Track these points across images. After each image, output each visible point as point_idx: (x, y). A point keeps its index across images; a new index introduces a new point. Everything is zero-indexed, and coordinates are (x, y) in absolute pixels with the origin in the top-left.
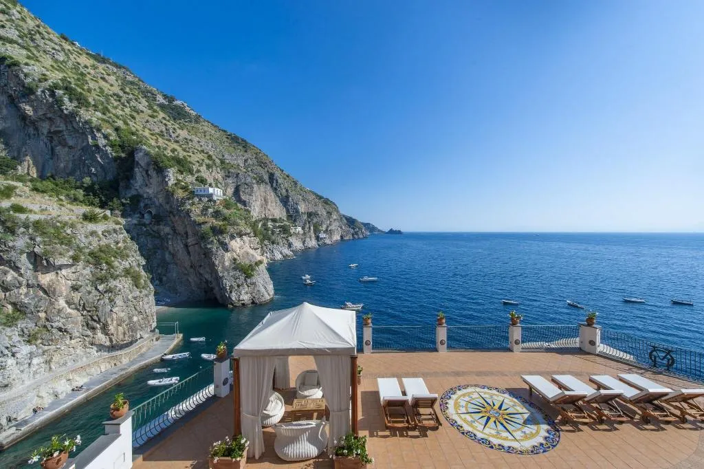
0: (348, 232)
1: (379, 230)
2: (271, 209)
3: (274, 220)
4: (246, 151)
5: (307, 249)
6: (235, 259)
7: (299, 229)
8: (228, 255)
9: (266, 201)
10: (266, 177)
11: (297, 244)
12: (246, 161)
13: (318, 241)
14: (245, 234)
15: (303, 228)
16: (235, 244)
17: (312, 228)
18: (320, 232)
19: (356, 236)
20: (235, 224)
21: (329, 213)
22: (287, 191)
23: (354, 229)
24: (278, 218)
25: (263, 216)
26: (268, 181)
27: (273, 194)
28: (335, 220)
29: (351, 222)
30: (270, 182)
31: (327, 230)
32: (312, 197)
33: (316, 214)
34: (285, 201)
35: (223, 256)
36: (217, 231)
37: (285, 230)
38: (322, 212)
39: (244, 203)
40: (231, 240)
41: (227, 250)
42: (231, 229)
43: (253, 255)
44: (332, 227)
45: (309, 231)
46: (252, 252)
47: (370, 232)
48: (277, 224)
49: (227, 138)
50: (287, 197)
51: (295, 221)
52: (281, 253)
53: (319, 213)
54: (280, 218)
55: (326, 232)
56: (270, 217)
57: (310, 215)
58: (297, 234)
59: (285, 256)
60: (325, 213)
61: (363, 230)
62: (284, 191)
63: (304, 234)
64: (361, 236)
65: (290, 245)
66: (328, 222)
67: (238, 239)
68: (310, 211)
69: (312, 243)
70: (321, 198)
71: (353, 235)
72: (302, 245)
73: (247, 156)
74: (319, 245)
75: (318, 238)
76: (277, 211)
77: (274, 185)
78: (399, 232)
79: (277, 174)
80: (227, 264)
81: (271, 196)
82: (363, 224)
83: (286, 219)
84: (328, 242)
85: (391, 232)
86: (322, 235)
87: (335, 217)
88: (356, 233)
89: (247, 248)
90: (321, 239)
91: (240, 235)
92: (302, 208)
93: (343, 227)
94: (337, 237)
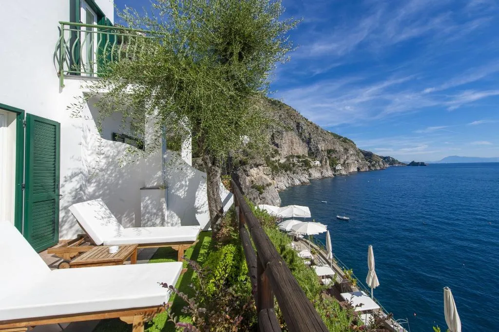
0: (364, 165)
1: (399, 163)
2: (296, 149)
3: (298, 157)
4: (280, 109)
5: (324, 178)
6: (252, 181)
7: (318, 163)
8: (248, 179)
9: (292, 143)
10: (295, 126)
11: (316, 174)
12: (280, 116)
13: (335, 172)
14: (260, 165)
15: (321, 162)
16: (254, 171)
17: (328, 162)
18: (336, 164)
19: (373, 168)
20: (253, 158)
21: (346, 150)
22: (310, 134)
23: (370, 162)
24: (301, 155)
25: (290, 154)
26: (296, 128)
27: (297, 138)
28: (351, 155)
29: (368, 156)
30: (297, 129)
31: (344, 163)
32: (330, 137)
33: (334, 151)
34: (308, 142)
35: (245, 179)
36: (243, 163)
37: (306, 164)
38: (339, 148)
39: (277, 145)
40: (251, 168)
41: (248, 176)
42: (250, 162)
43: (265, 179)
44: (349, 161)
45: (326, 165)
46: (265, 176)
47: (389, 164)
48: (300, 160)
49: (269, 102)
50: (310, 139)
51: (316, 156)
52: (300, 180)
53: (338, 150)
54: (303, 155)
55: (343, 164)
56: (296, 155)
57: (329, 152)
58: (315, 167)
59: (303, 183)
60: (342, 150)
61: (381, 163)
62: (307, 134)
63: (322, 166)
64: (378, 168)
65: (310, 175)
66: (346, 157)
67: (255, 169)
68: (329, 148)
69: (329, 173)
70: (340, 137)
71: (369, 167)
72: (320, 175)
73: (281, 112)
74: (335, 175)
75: (334, 170)
76: (301, 149)
77: (300, 130)
78: (423, 164)
79: (302, 122)
80: (248, 184)
81: (296, 139)
82: (381, 157)
83: (307, 155)
84: (344, 173)
85: (413, 164)
86: (339, 167)
87: (351, 152)
88: (373, 165)
89: (261, 174)
90: (338, 170)
91: (257, 166)
92: (322, 146)
93: (360, 161)
94: (353, 169)
